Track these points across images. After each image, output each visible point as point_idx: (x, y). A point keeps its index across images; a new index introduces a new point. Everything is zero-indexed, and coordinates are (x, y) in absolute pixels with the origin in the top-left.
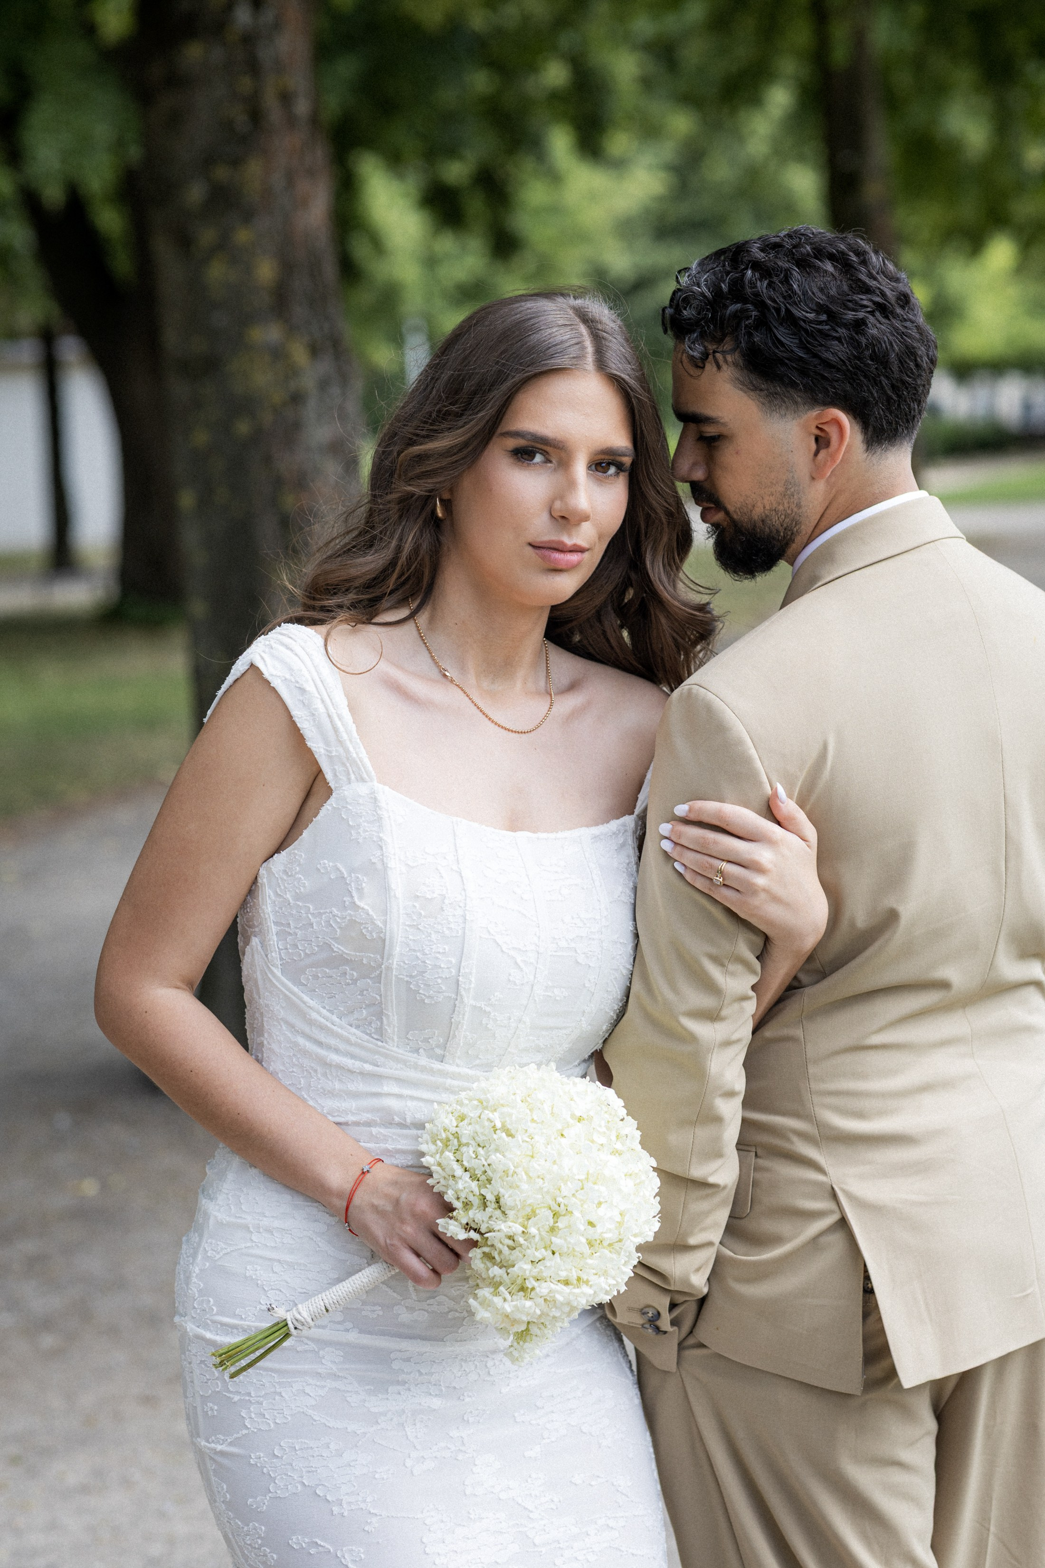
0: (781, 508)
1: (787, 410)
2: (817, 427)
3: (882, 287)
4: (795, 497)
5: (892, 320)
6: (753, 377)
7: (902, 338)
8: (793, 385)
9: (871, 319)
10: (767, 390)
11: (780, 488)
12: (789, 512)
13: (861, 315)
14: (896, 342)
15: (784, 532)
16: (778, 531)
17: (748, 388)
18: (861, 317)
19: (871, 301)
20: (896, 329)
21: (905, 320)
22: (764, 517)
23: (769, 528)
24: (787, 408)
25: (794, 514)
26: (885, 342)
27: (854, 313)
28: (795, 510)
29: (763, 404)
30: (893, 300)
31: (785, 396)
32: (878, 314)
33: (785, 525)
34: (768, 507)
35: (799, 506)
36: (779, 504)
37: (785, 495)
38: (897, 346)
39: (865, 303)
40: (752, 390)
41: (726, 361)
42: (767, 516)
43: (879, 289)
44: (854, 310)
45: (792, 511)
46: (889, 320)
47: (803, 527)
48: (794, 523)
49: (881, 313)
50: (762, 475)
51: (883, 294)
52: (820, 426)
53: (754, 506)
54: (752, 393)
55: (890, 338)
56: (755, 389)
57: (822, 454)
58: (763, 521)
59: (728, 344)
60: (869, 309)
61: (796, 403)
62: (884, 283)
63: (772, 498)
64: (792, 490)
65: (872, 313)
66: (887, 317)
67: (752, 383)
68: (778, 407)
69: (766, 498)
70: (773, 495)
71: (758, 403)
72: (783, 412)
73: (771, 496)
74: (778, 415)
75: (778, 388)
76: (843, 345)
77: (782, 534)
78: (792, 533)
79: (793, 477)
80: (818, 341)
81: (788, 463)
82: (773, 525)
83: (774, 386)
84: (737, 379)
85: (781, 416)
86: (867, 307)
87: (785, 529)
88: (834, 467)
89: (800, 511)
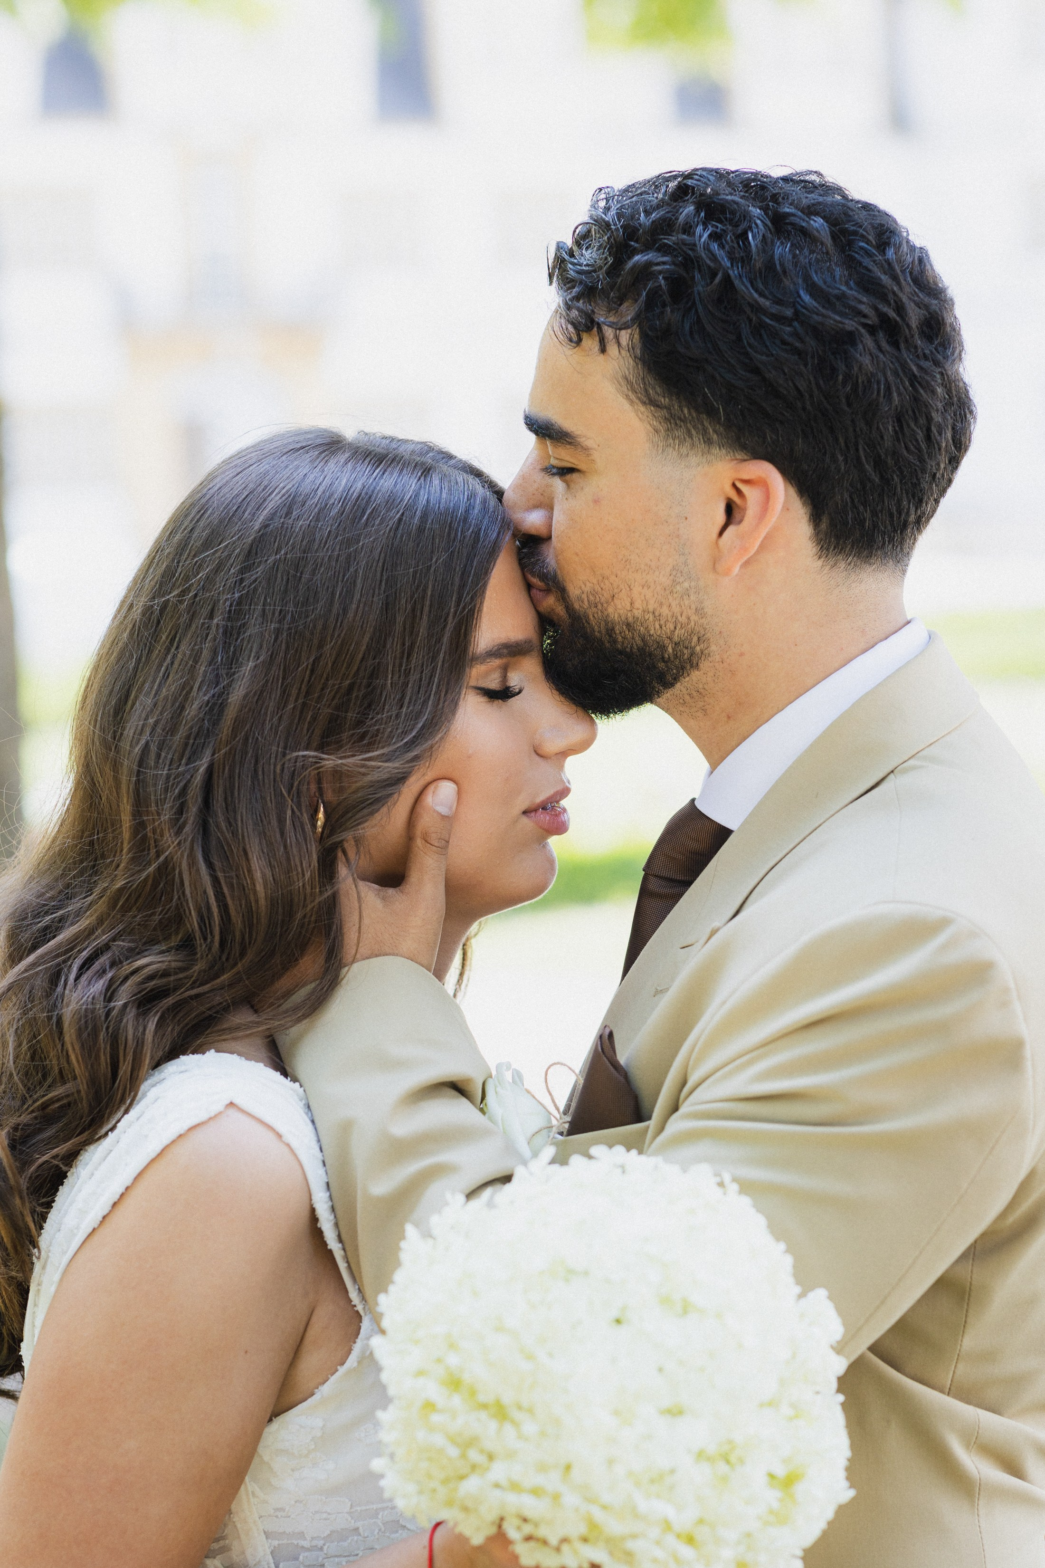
0: (665, 611)
2: (733, 486)
3: (901, 295)
4: (693, 597)
5: (904, 351)
6: (650, 379)
7: (912, 385)
9: (867, 339)
10: (668, 408)
11: (664, 579)
12: (683, 619)
13: (850, 325)
14: (898, 388)
15: (673, 649)
16: (663, 648)
17: (639, 399)
18: (848, 328)
19: (876, 309)
20: (904, 366)
21: (925, 357)
22: (631, 620)
23: (643, 639)
24: (693, 446)
25: (693, 623)
26: (879, 383)
27: (838, 318)
28: (694, 618)
29: (656, 431)
30: (914, 322)
31: (694, 427)
32: (881, 335)
33: (676, 639)
34: (638, 604)
35: (699, 611)
36: (661, 604)
37: (671, 592)
38: (900, 394)
39: (863, 308)
40: (644, 403)
41: (617, 342)
42: (636, 619)
43: (894, 293)
44: (841, 314)
45: (688, 618)
46: (898, 349)
48: (695, 640)
49: (885, 334)
50: (632, 548)
51: (900, 309)
52: (739, 485)
53: (613, 596)
54: (642, 408)
55: (891, 378)
56: (651, 402)
57: (731, 530)
58: (628, 625)
59: (625, 315)
60: (870, 322)
62: (907, 289)
63: (649, 592)
64: (686, 585)
65: (872, 330)
66: (896, 345)
67: (646, 391)
68: (677, 442)
69: (636, 589)
70: (649, 587)
71: (648, 427)
72: (684, 450)
73: (645, 588)
74: (675, 453)
75: (686, 410)
76: (806, 365)
77: (670, 650)
78: (692, 654)
79: (686, 563)
80: (767, 348)
81: (678, 537)
82: (650, 635)
83: (680, 405)
84: (626, 378)
85: (681, 456)
86: (865, 316)
87: (677, 644)
88: (746, 557)
89: (704, 621)
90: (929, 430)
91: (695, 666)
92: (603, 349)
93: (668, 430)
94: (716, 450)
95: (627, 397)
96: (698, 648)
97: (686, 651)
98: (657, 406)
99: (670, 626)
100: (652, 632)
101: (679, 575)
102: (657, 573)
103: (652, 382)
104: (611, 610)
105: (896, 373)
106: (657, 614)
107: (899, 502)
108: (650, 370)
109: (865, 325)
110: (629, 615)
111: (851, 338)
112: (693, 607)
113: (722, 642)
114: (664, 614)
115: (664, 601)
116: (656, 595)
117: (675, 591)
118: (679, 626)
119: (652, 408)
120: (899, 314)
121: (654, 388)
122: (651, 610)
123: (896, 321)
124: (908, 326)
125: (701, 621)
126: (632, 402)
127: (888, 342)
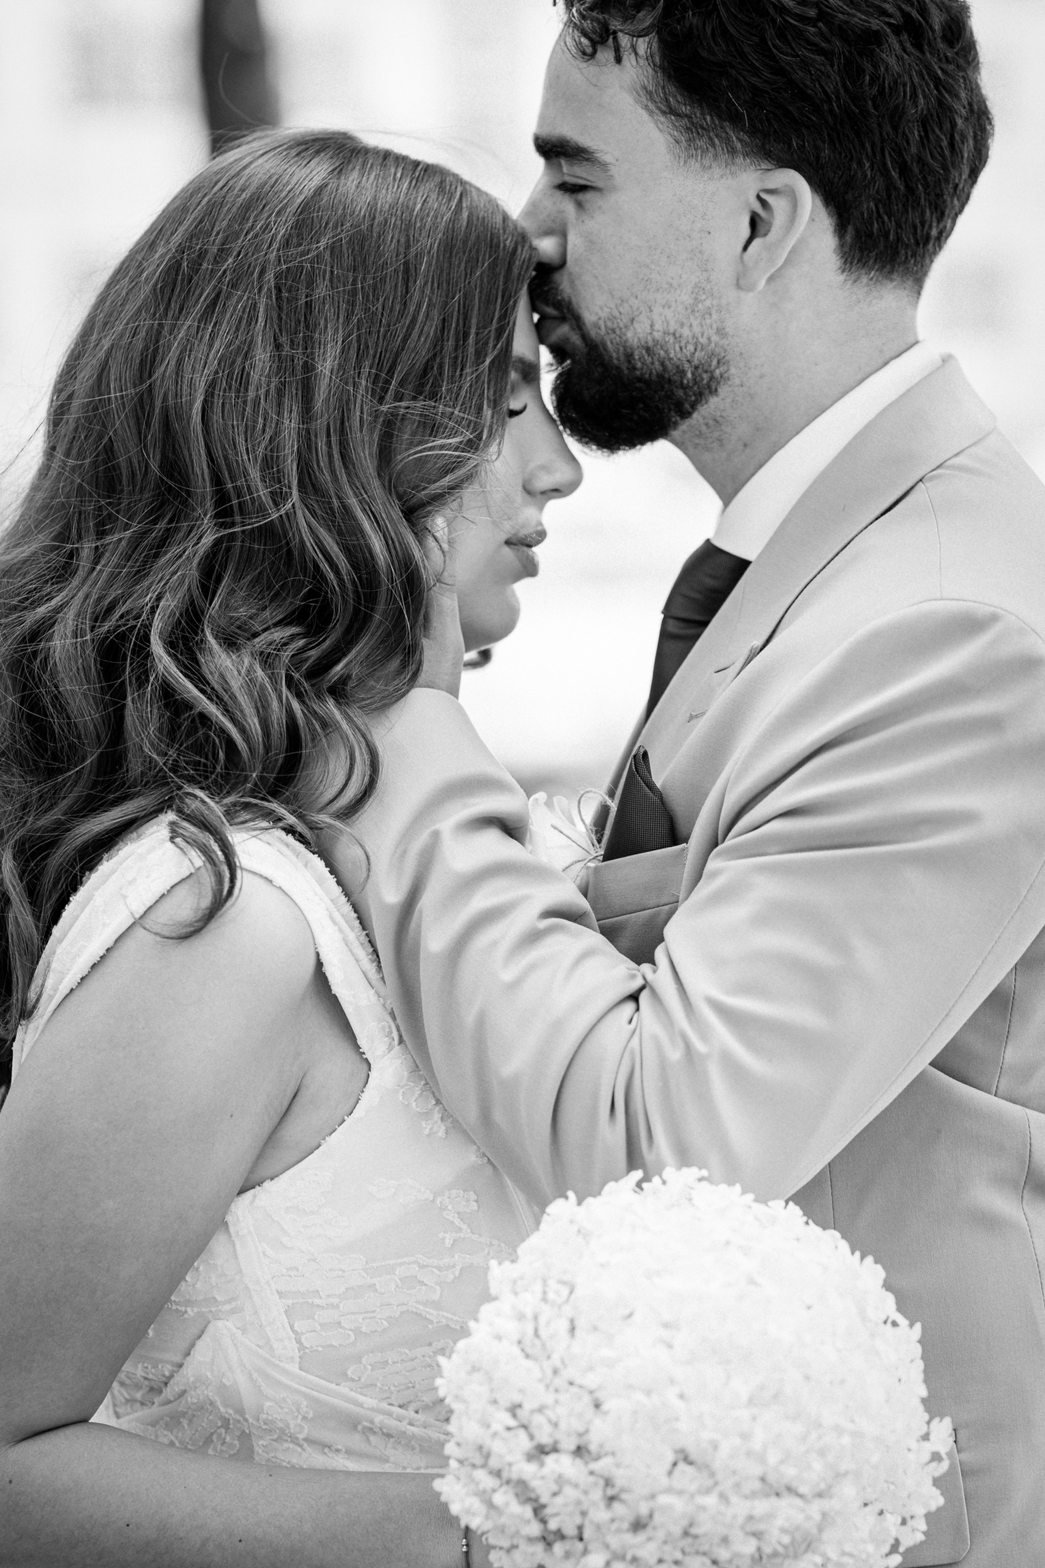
0: (686, 332)
1: (715, 160)
2: (759, 197)
4: (714, 317)
5: (928, 54)
6: (671, 88)
7: (937, 88)
8: (735, 119)
9: (893, 40)
10: (689, 117)
11: (686, 298)
12: (704, 340)
13: (875, 24)
14: (924, 91)
15: (693, 374)
16: (683, 373)
17: (658, 108)
18: (875, 28)
19: (900, 9)
20: (929, 68)
21: (948, 61)
22: (651, 344)
23: (663, 364)
24: (716, 156)
25: (713, 345)
26: (905, 85)
27: (863, 17)
28: (715, 338)
29: (677, 142)
30: (937, 25)
31: (717, 136)
32: (905, 37)
33: (696, 362)
34: (658, 326)
35: (720, 331)
36: (682, 325)
37: (693, 311)
38: (925, 97)
39: (890, 8)
40: (664, 113)
41: (634, 49)
42: (656, 342)
44: (866, 13)
45: (709, 339)
46: (922, 52)
47: (733, 371)
48: (714, 363)
49: (909, 36)
50: (653, 266)
51: (923, 9)
52: (764, 196)
53: (632, 320)
54: (663, 119)
55: (916, 80)
56: (671, 111)
57: (757, 243)
58: (648, 349)
61: (732, 152)
63: (669, 313)
64: (708, 303)
65: (897, 30)
66: (919, 47)
67: (667, 100)
68: (699, 152)
69: (657, 310)
70: (669, 307)
71: (669, 137)
72: (706, 162)
73: (666, 308)
74: (698, 165)
75: (708, 118)
76: (832, 66)
77: (689, 375)
78: (712, 378)
79: (708, 280)
80: (793, 49)
81: (701, 252)
82: (670, 359)
83: (703, 114)
84: (645, 88)
85: (704, 168)
86: (890, 16)
87: (696, 368)
88: (773, 270)
89: (724, 342)
91: (714, 392)
92: (618, 60)
93: (689, 140)
94: (740, 160)
95: (646, 108)
96: (718, 372)
97: (705, 376)
98: (678, 115)
99: (691, 348)
100: (672, 355)
101: (701, 292)
102: (678, 291)
103: (673, 89)
104: (629, 335)
105: (922, 77)
106: (677, 335)
107: (923, 213)
108: (669, 77)
109: (889, 25)
110: (649, 338)
111: (876, 38)
112: (715, 326)
113: (742, 365)
114: (685, 335)
115: (685, 321)
116: (677, 316)
117: (696, 309)
118: (699, 347)
119: (673, 117)
120: (921, 14)
121: (675, 97)
122: (672, 331)
123: (919, 21)
124: (931, 27)
125: (722, 342)
126: (651, 113)
127: (912, 45)
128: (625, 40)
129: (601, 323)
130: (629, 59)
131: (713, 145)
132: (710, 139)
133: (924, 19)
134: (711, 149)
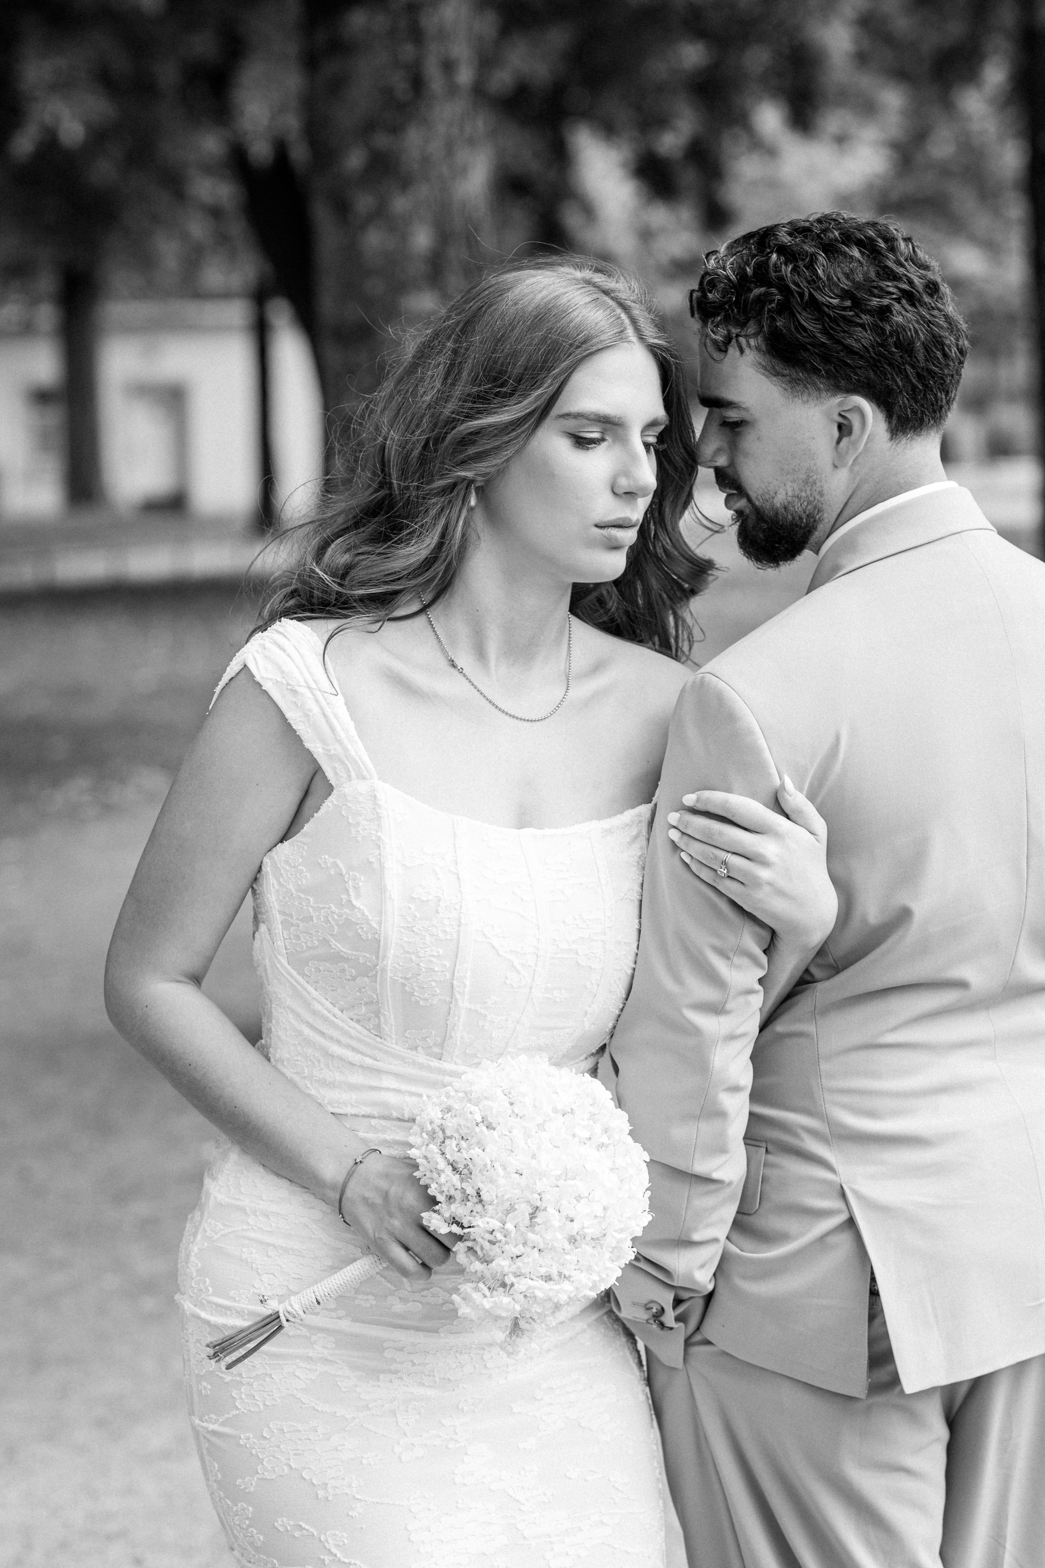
0: (803, 494)
1: (809, 396)
2: (840, 415)
3: (909, 275)
4: (817, 485)
5: (919, 308)
6: (775, 362)
7: (929, 326)
8: (816, 371)
9: (897, 306)
10: (790, 375)
11: (803, 476)
12: (811, 499)
13: (886, 302)
14: (921, 330)
15: (806, 519)
16: (801, 518)
17: (770, 373)
18: (886, 304)
19: (898, 287)
20: (922, 317)
21: (933, 308)
22: (786, 504)
23: (792, 515)
24: (809, 394)
25: (816, 502)
26: (910, 330)
27: (879, 300)
28: (818, 497)
29: (785, 390)
30: (921, 288)
31: (808, 383)
32: (904, 301)
33: (807, 512)
34: (790, 493)
35: (821, 494)
36: (802, 490)
37: (807, 482)
38: (923, 334)
39: (891, 289)
40: (775, 376)
41: (749, 345)
42: (789, 503)
43: (906, 276)
44: (879, 297)
45: (815, 498)
46: (916, 308)
47: (825, 515)
48: (817, 510)
49: (907, 301)
50: (783, 462)
51: (910, 282)
52: (843, 413)
53: (776, 493)
54: (774, 379)
55: (917, 326)
56: (777, 374)
57: (845, 441)
58: (785, 508)
59: (751, 328)
60: (894, 296)
61: (819, 390)
62: (912, 270)
63: (795, 485)
64: (814, 477)
65: (898, 300)
66: (913, 305)
67: (774, 368)
68: (800, 393)
71: (780, 388)
72: (805, 398)
74: (800, 401)
75: (801, 375)
76: (866, 331)
77: (805, 521)
78: (815, 521)
79: (815, 465)
80: (841, 327)
81: (810, 450)
82: (796, 512)
83: (796, 372)
84: (760, 364)
85: (804, 402)
86: (893, 294)
87: (808, 516)
88: (856, 455)
89: (822, 499)
90: (943, 350)
91: (815, 528)
92: (742, 351)
93: (792, 388)
94: (824, 394)
95: (763, 374)
96: (817, 517)
97: (812, 520)
98: (783, 376)
99: (805, 503)
103: (776, 361)
105: (918, 322)
108: (774, 357)
111: (888, 309)
112: (817, 490)
120: (912, 287)
123: (912, 292)
124: (917, 291)
126: (767, 377)
128: (742, 340)
129: (759, 497)
130: (747, 351)
131: (807, 389)
132: (805, 385)
133: (914, 289)
134: (806, 391)
